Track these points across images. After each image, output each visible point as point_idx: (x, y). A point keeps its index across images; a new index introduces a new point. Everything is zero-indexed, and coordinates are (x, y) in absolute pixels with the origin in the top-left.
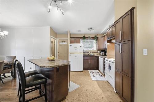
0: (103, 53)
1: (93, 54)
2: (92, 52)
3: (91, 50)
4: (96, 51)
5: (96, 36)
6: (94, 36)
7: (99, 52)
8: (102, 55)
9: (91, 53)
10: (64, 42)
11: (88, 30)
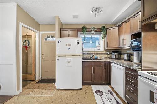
0: (115, 55)
1: (99, 57)
2: (98, 54)
3: (96, 49)
4: (104, 52)
5: (104, 27)
6: (100, 27)
7: (108, 53)
8: (114, 59)
9: (96, 56)
10: (52, 37)
11: (91, 12)
